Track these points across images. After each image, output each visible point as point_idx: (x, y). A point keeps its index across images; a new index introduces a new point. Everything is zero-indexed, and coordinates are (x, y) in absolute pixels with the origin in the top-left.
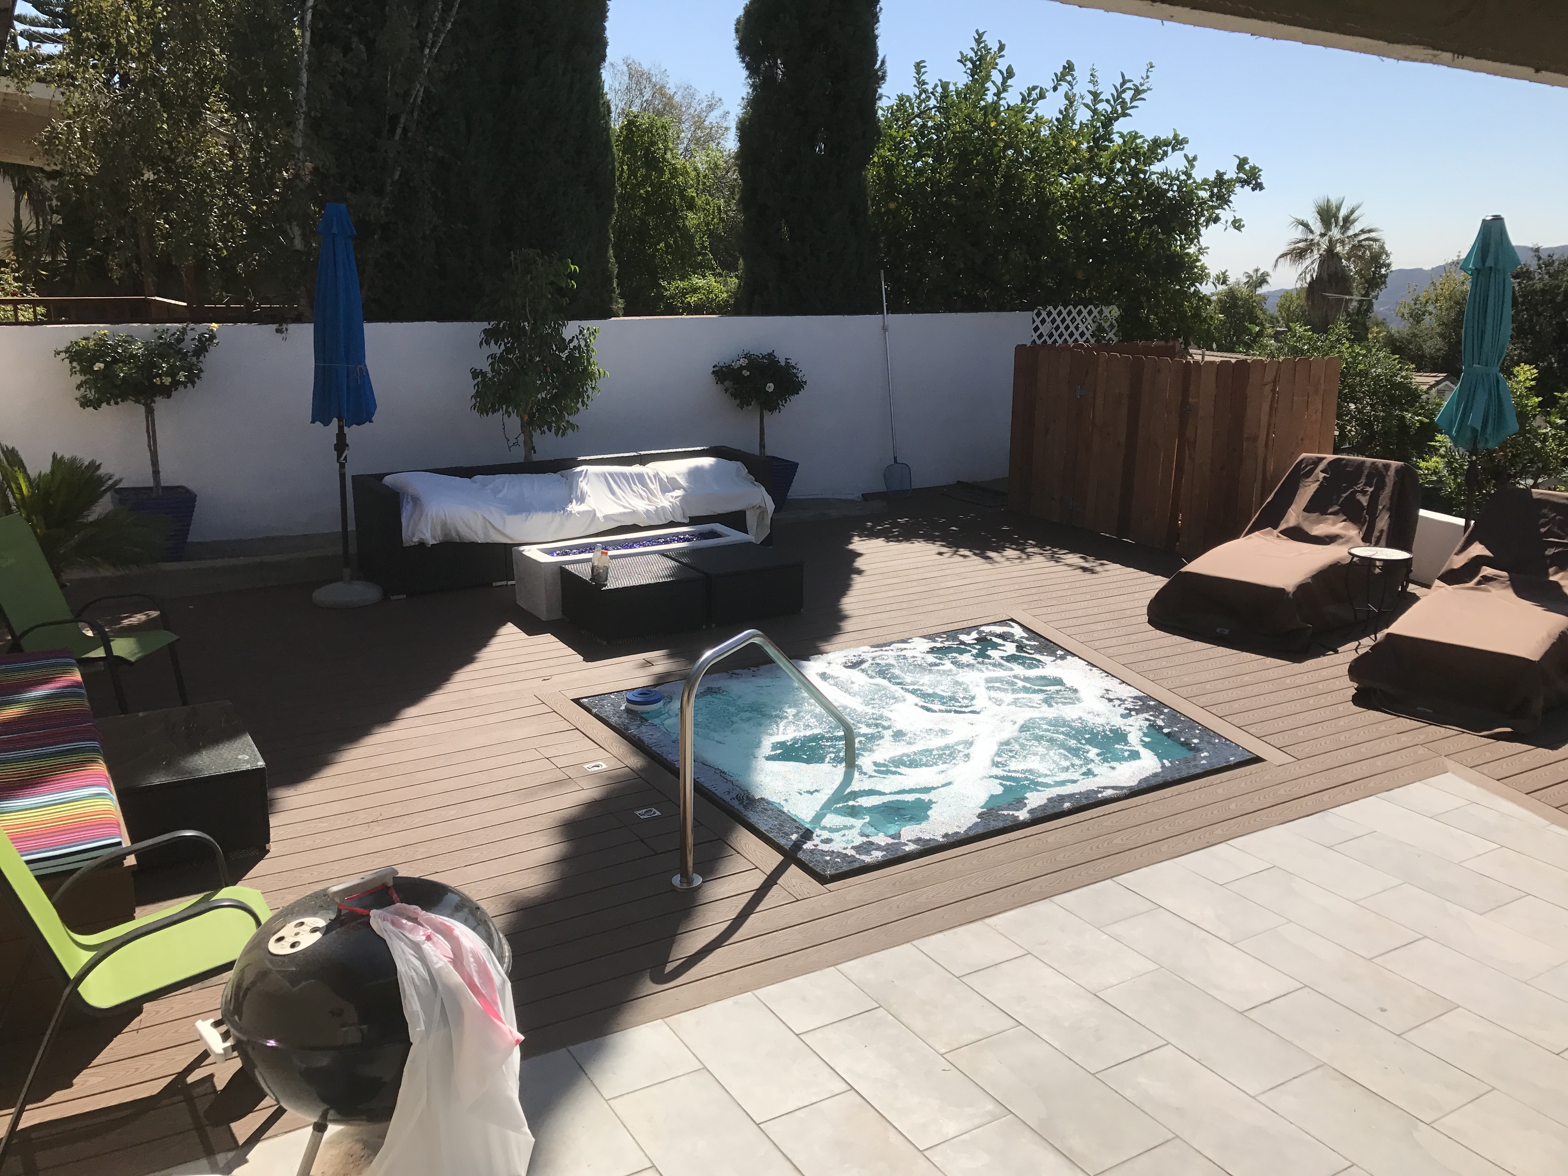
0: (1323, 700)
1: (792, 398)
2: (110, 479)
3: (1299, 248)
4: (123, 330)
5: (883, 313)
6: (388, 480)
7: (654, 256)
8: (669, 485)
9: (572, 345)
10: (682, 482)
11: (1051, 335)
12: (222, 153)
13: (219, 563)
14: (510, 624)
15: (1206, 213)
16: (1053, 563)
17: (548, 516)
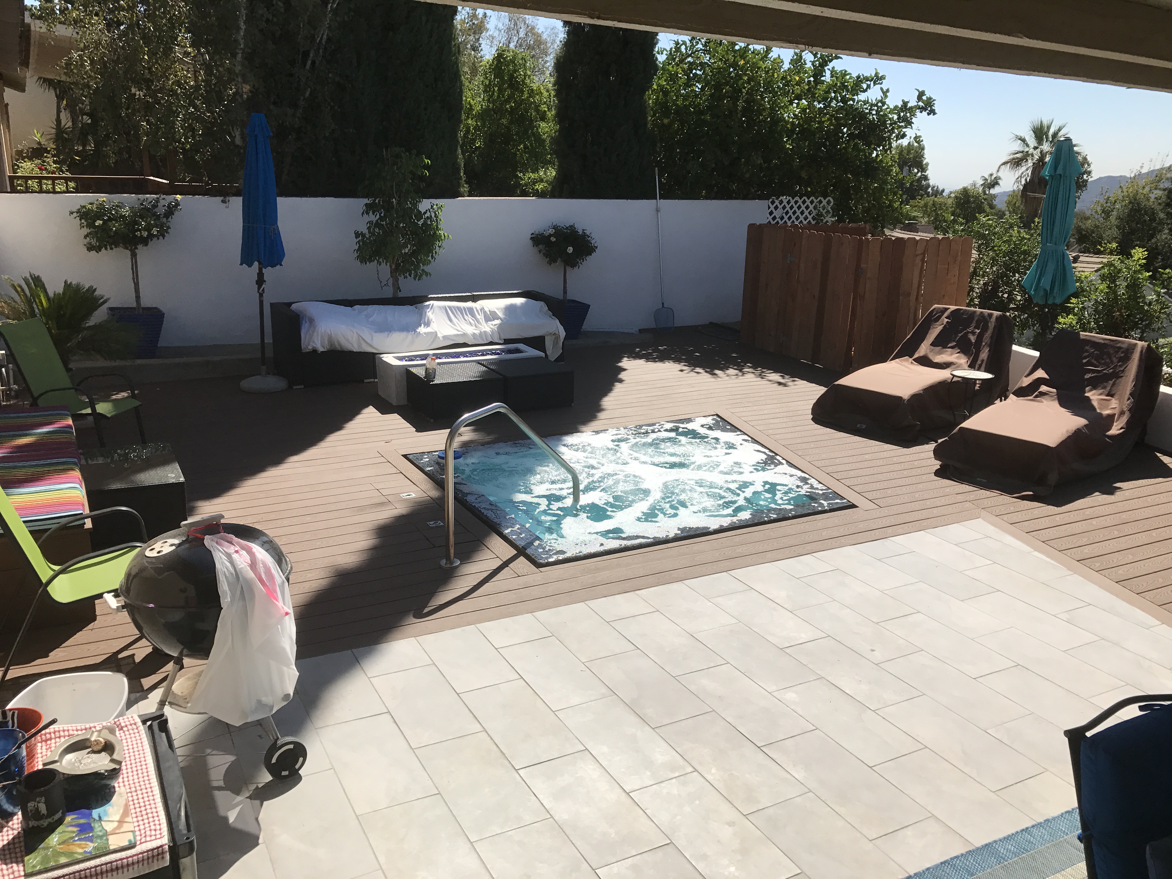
0: (914, 472)
1: (587, 258)
2: (102, 298)
3: (1017, 158)
4: (116, 198)
5: (656, 199)
6: (294, 307)
7: (515, 154)
8: (490, 316)
9: (426, 215)
10: (500, 314)
11: (782, 218)
12: (186, 76)
13: (177, 360)
14: (371, 407)
15: (896, 131)
16: (759, 379)
17: (403, 335)
